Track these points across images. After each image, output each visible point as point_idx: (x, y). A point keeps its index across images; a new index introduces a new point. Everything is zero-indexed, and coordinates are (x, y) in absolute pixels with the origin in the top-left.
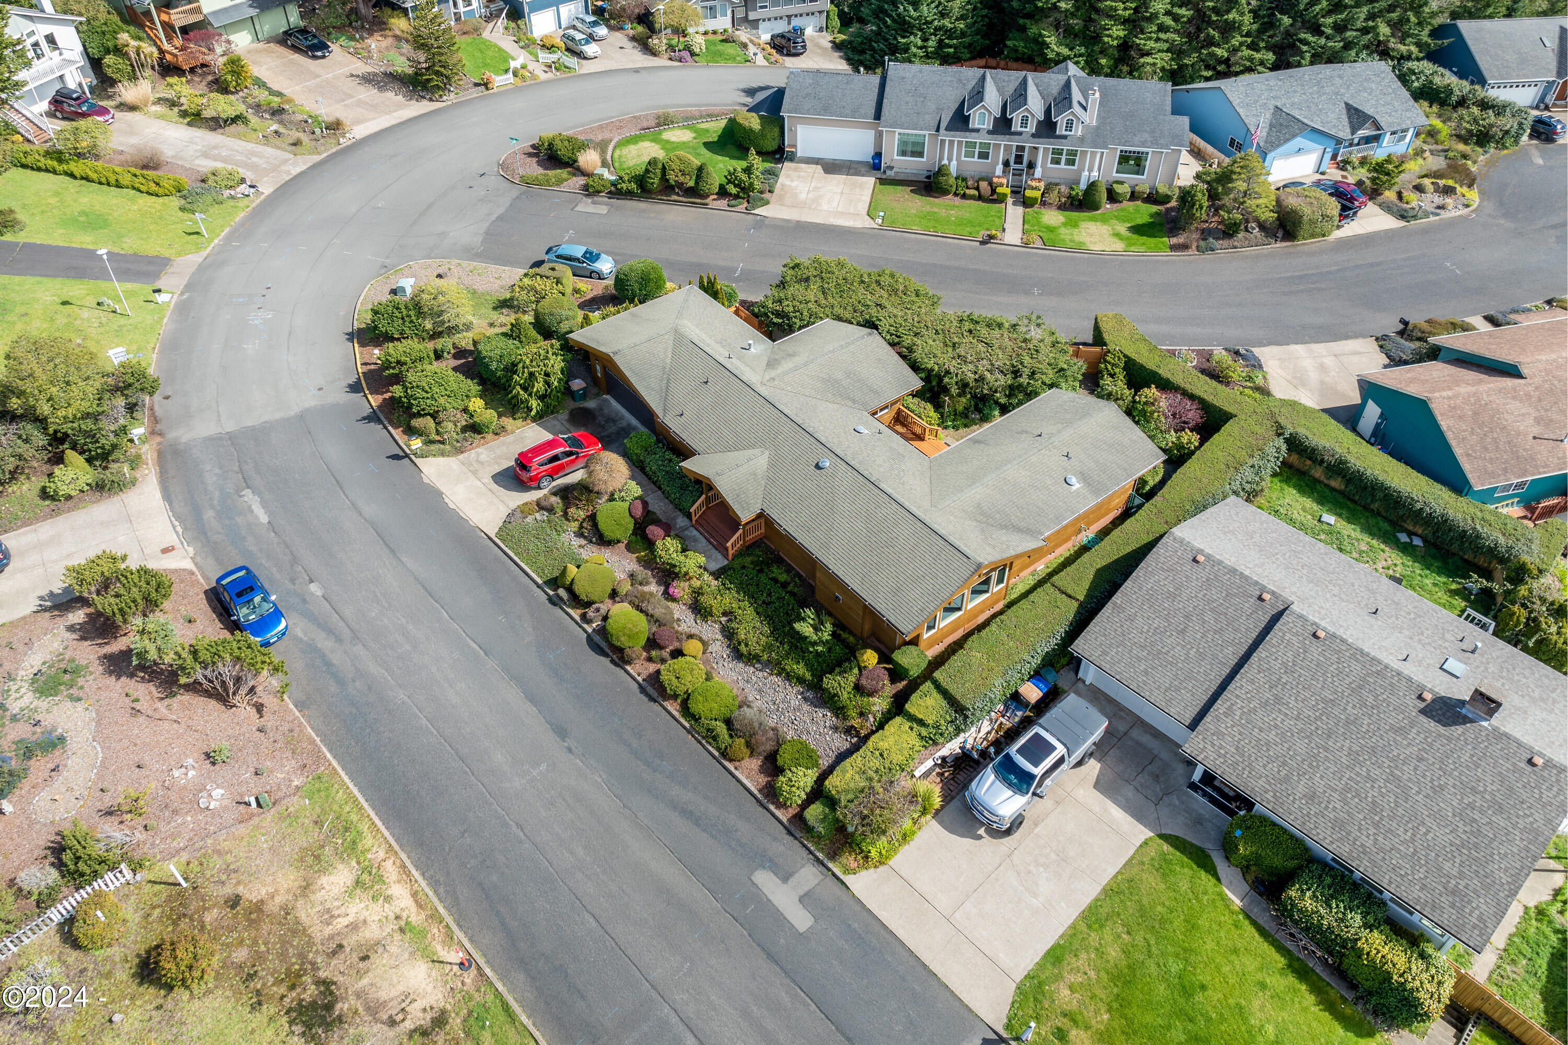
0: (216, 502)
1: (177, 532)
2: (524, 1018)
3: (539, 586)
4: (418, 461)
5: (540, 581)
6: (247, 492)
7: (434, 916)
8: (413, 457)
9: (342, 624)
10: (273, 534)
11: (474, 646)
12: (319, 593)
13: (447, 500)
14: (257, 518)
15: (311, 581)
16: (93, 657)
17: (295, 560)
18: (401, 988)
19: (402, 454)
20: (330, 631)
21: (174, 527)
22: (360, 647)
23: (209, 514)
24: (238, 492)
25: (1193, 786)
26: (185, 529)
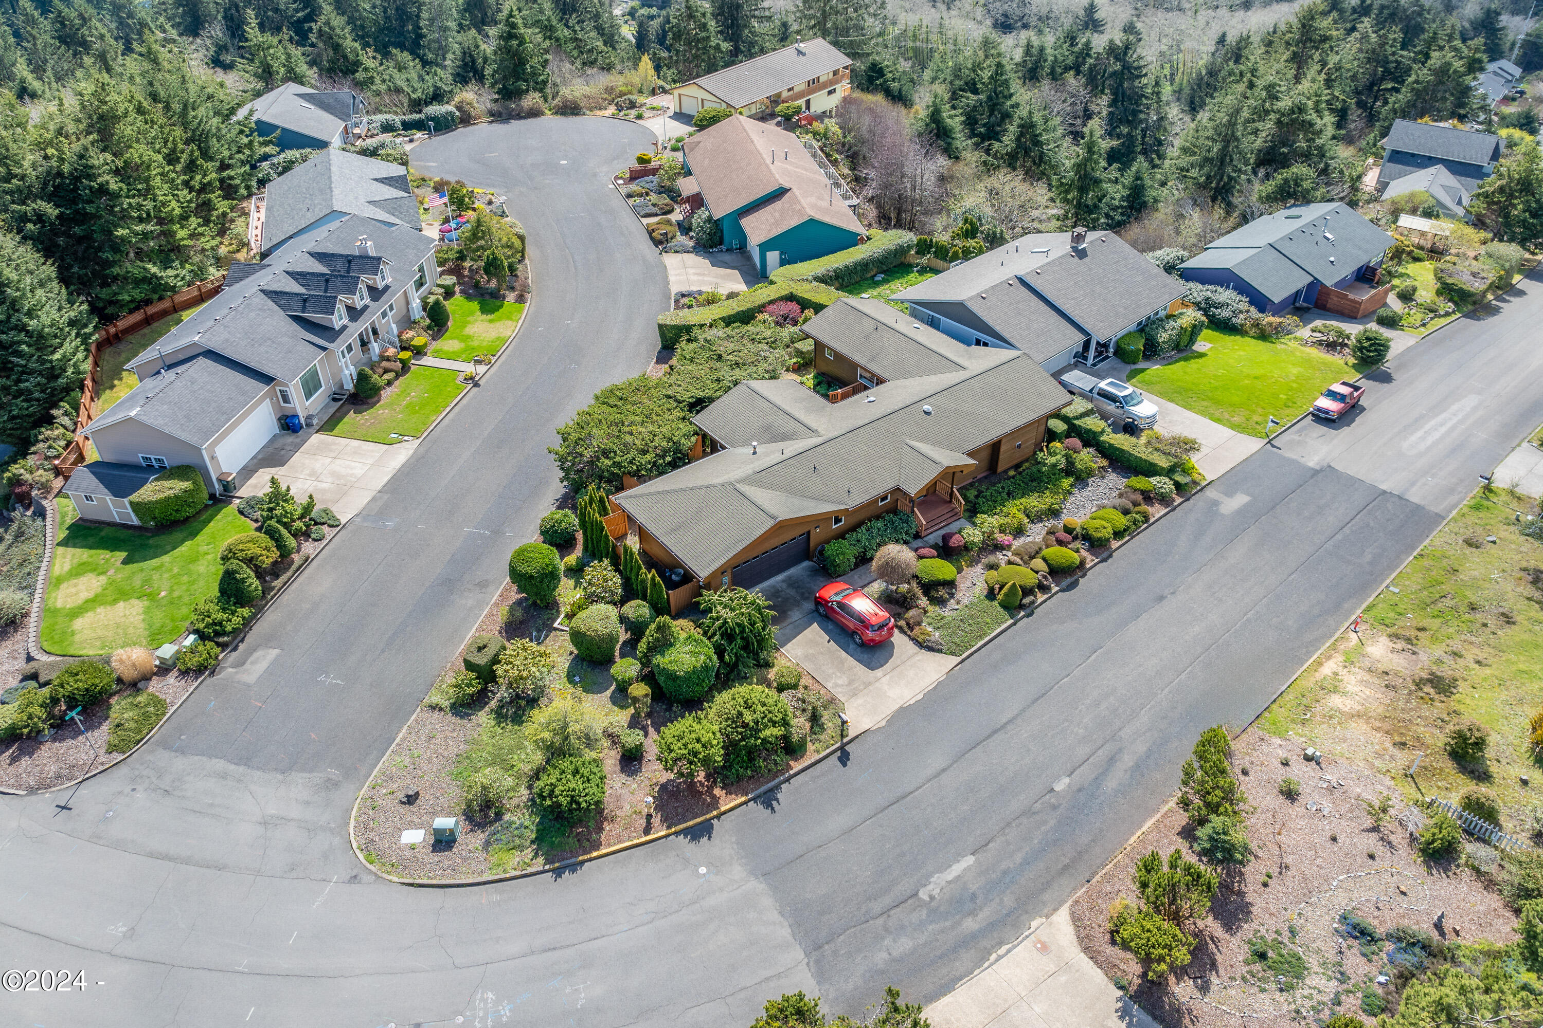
0: (948, 924)
1: (1009, 951)
2: (1371, 599)
3: (1014, 624)
4: (852, 733)
5: (1011, 621)
6: (923, 895)
7: (1334, 648)
8: (845, 740)
9: (1100, 752)
10: (991, 845)
11: (1093, 657)
12: (1067, 780)
13: (912, 702)
14: (966, 870)
15: (1052, 790)
16: (1235, 941)
17: (1028, 812)
18: (1390, 655)
19: (839, 753)
20: (1112, 760)
21: (1000, 957)
22: (1122, 733)
23: (970, 924)
24: (922, 904)
25: (1094, 365)
26: (1000, 944)
